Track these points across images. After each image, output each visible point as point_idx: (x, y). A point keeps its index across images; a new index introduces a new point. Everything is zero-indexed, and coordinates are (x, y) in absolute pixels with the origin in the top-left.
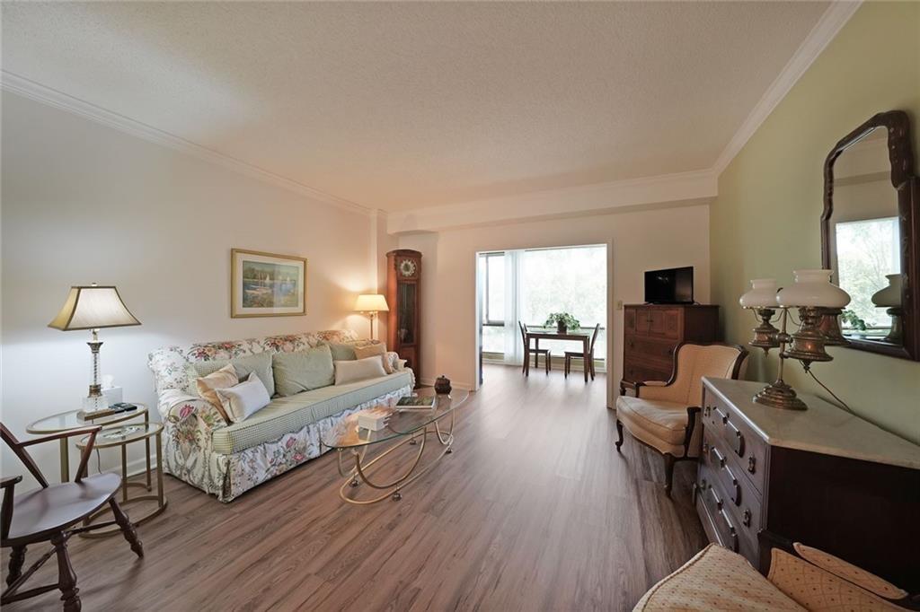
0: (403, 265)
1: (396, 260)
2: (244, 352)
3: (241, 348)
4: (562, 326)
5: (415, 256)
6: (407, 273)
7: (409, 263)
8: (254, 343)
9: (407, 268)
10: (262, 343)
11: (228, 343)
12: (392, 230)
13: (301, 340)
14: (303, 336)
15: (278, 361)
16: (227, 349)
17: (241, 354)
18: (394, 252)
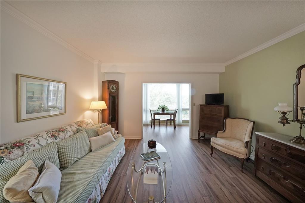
0: (111, 87)
1: (109, 85)
2: (34, 146)
3: (31, 143)
4: (163, 110)
5: (116, 83)
6: (113, 91)
7: (114, 86)
8: (39, 138)
9: (113, 88)
10: (45, 136)
11: (19, 142)
12: (103, 71)
13: (68, 130)
14: (68, 127)
15: (60, 146)
16: (19, 147)
17: (32, 148)
18: (107, 81)
